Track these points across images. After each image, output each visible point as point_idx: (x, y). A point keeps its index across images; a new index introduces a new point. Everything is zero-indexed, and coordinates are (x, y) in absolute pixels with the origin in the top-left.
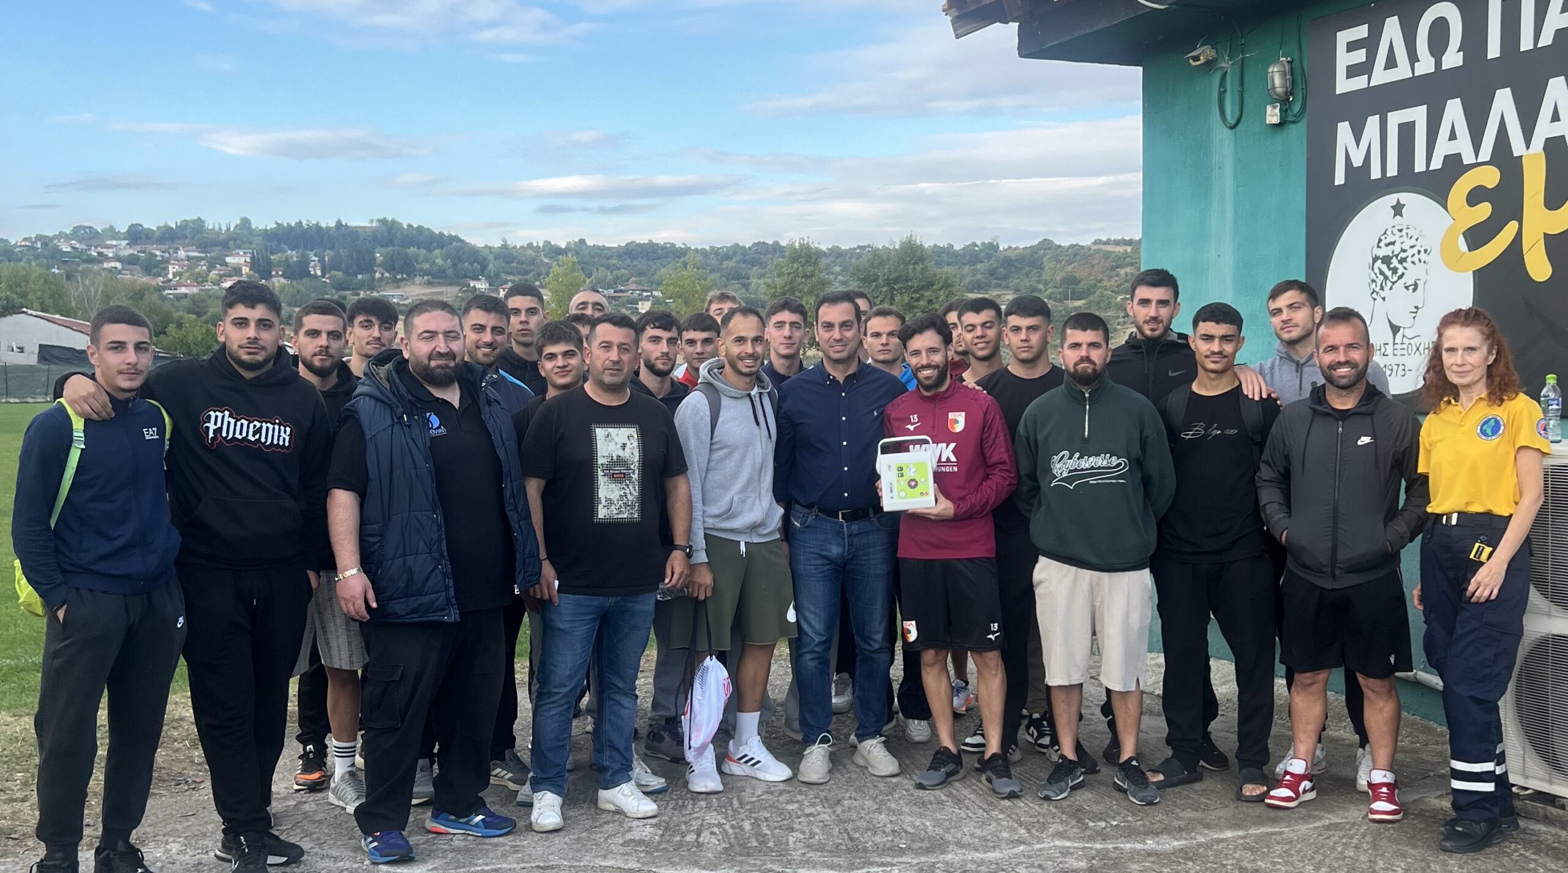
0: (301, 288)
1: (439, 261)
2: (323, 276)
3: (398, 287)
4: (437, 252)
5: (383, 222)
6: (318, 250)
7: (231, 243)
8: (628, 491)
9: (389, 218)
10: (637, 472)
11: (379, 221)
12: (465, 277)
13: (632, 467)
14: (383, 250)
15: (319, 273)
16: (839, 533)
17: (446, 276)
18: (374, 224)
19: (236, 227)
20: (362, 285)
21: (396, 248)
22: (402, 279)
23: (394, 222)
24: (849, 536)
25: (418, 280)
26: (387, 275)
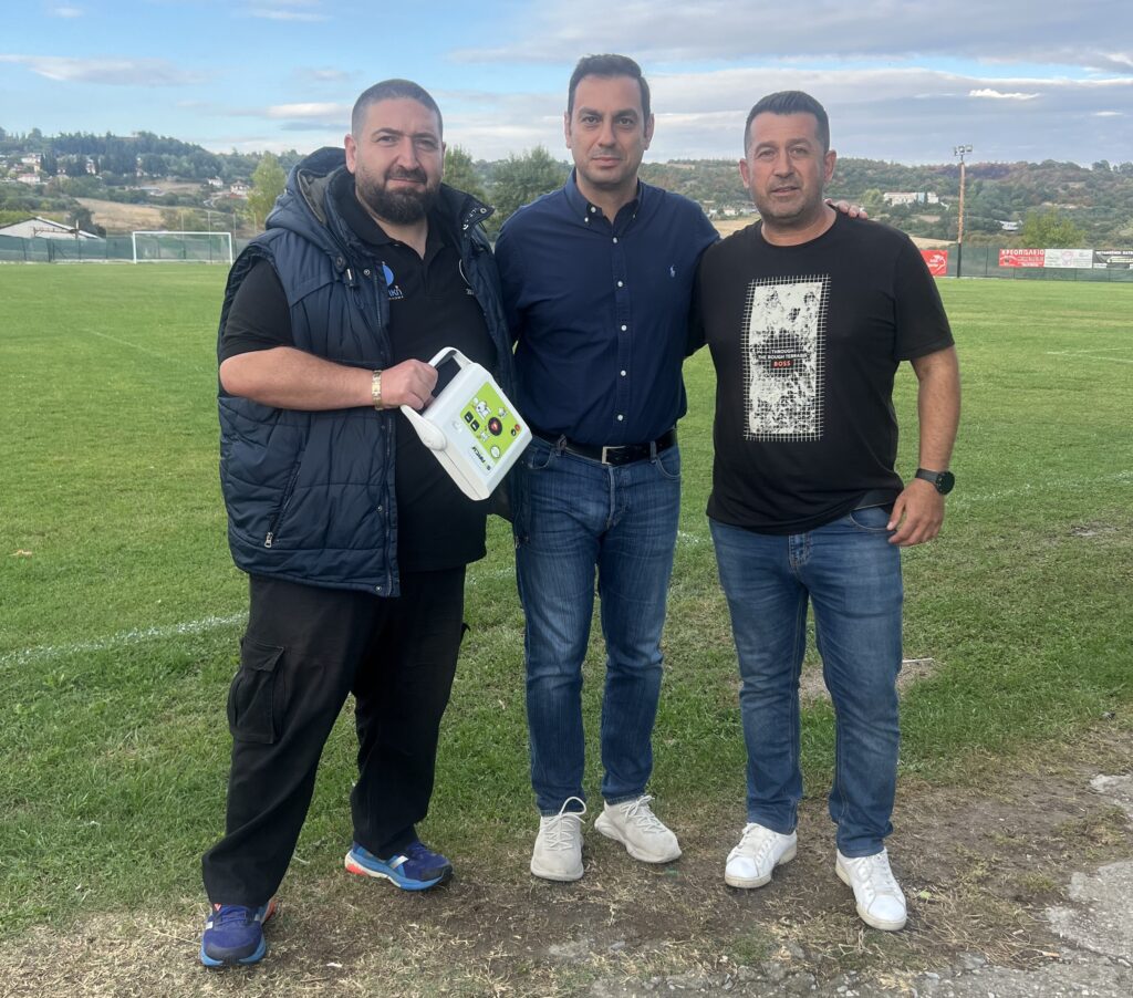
0: (79, 183)
1: (186, 165)
2: (97, 174)
3: (154, 184)
4: (184, 157)
5: (143, 134)
6: (94, 155)
7: (26, 148)
8: (795, 390)
9: (147, 132)
10: (814, 356)
11: (140, 133)
12: (205, 176)
13: (805, 348)
14: (144, 155)
15: (94, 172)
16: (602, 484)
17: (191, 176)
18: (136, 136)
19: (30, 136)
20: (126, 182)
21: (153, 154)
22: (158, 178)
23: (151, 135)
24: (618, 489)
25: (169, 178)
26: (145, 174)
